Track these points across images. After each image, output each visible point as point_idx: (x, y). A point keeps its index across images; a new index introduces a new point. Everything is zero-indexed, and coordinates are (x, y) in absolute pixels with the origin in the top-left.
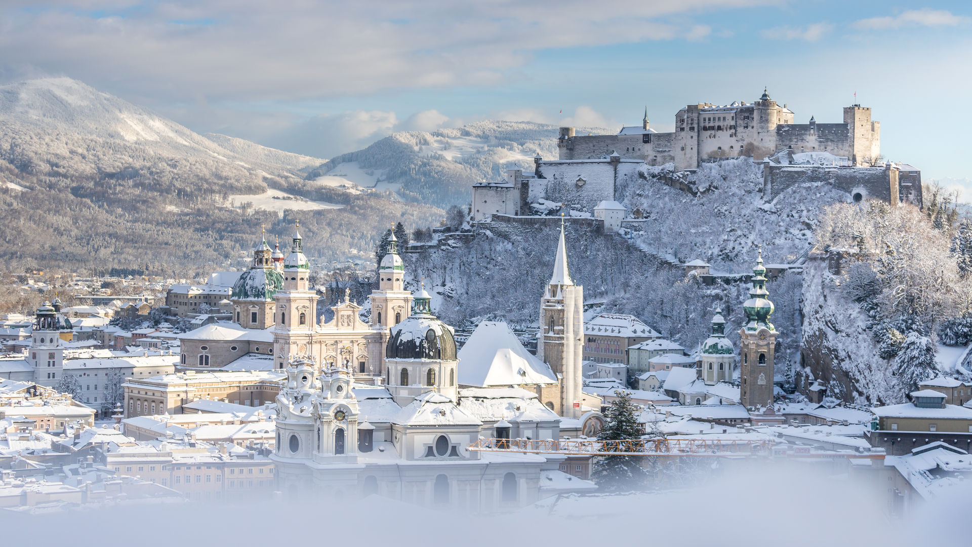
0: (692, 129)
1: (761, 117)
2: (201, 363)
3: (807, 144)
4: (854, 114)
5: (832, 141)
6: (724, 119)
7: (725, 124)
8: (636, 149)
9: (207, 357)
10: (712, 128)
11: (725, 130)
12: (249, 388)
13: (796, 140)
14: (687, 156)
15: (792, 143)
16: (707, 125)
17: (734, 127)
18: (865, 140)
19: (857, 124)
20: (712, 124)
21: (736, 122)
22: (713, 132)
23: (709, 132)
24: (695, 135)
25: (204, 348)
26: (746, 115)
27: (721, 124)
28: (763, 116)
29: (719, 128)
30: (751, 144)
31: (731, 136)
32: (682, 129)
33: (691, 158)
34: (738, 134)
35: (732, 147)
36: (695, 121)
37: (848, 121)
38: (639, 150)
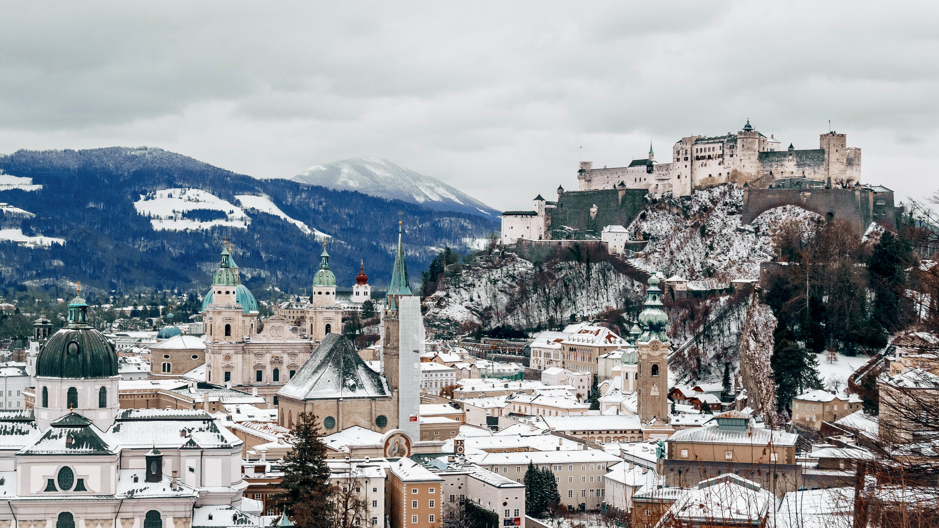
0: (686, 159)
1: (743, 145)
2: (164, 371)
3: (786, 169)
4: (831, 140)
5: (809, 166)
6: (714, 149)
7: (714, 153)
8: (642, 179)
9: (169, 365)
10: (703, 158)
11: (714, 159)
12: (144, 397)
13: (776, 166)
14: (682, 183)
15: (772, 169)
16: (700, 155)
17: (721, 156)
18: (840, 164)
19: (833, 149)
20: (703, 154)
21: (723, 151)
22: (704, 161)
23: (701, 161)
24: (688, 163)
25: (167, 357)
26: (732, 144)
27: (711, 153)
28: (745, 144)
29: (710, 157)
30: (736, 171)
31: (719, 164)
32: (678, 160)
33: (685, 185)
34: (725, 162)
35: (720, 174)
36: (689, 152)
37: (825, 147)
38: (645, 179)
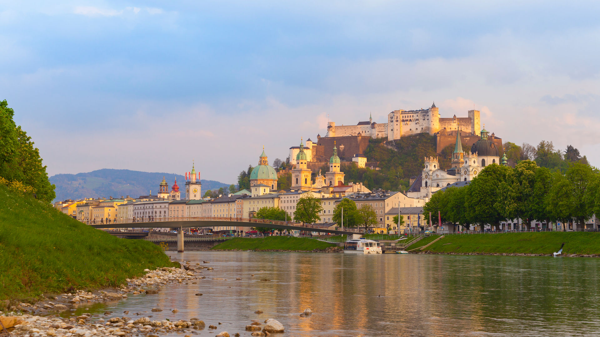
0: (397, 121)
1: (432, 115)
3: (452, 126)
4: (474, 113)
5: (464, 125)
6: (413, 116)
7: (413, 118)
10: (407, 120)
11: (413, 122)
13: (447, 125)
14: (395, 133)
16: (404, 119)
17: (418, 120)
19: (475, 118)
20: (407, 119)
21: (419, 118)
23: (406, 122)
24: (398, 123)
26: (424, 114)
27: (411, 118)
29: (410, 120)
31: (416, 124)
32: (392, 121)
33: (397, 134)
34: (420, 123)
35: (417, 129)
36: (398, 118)
37: (471, 116)
38: (368, 132)
